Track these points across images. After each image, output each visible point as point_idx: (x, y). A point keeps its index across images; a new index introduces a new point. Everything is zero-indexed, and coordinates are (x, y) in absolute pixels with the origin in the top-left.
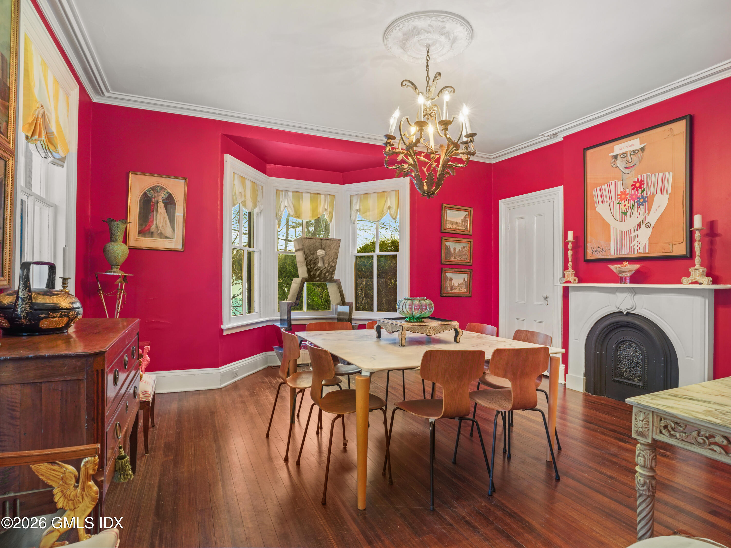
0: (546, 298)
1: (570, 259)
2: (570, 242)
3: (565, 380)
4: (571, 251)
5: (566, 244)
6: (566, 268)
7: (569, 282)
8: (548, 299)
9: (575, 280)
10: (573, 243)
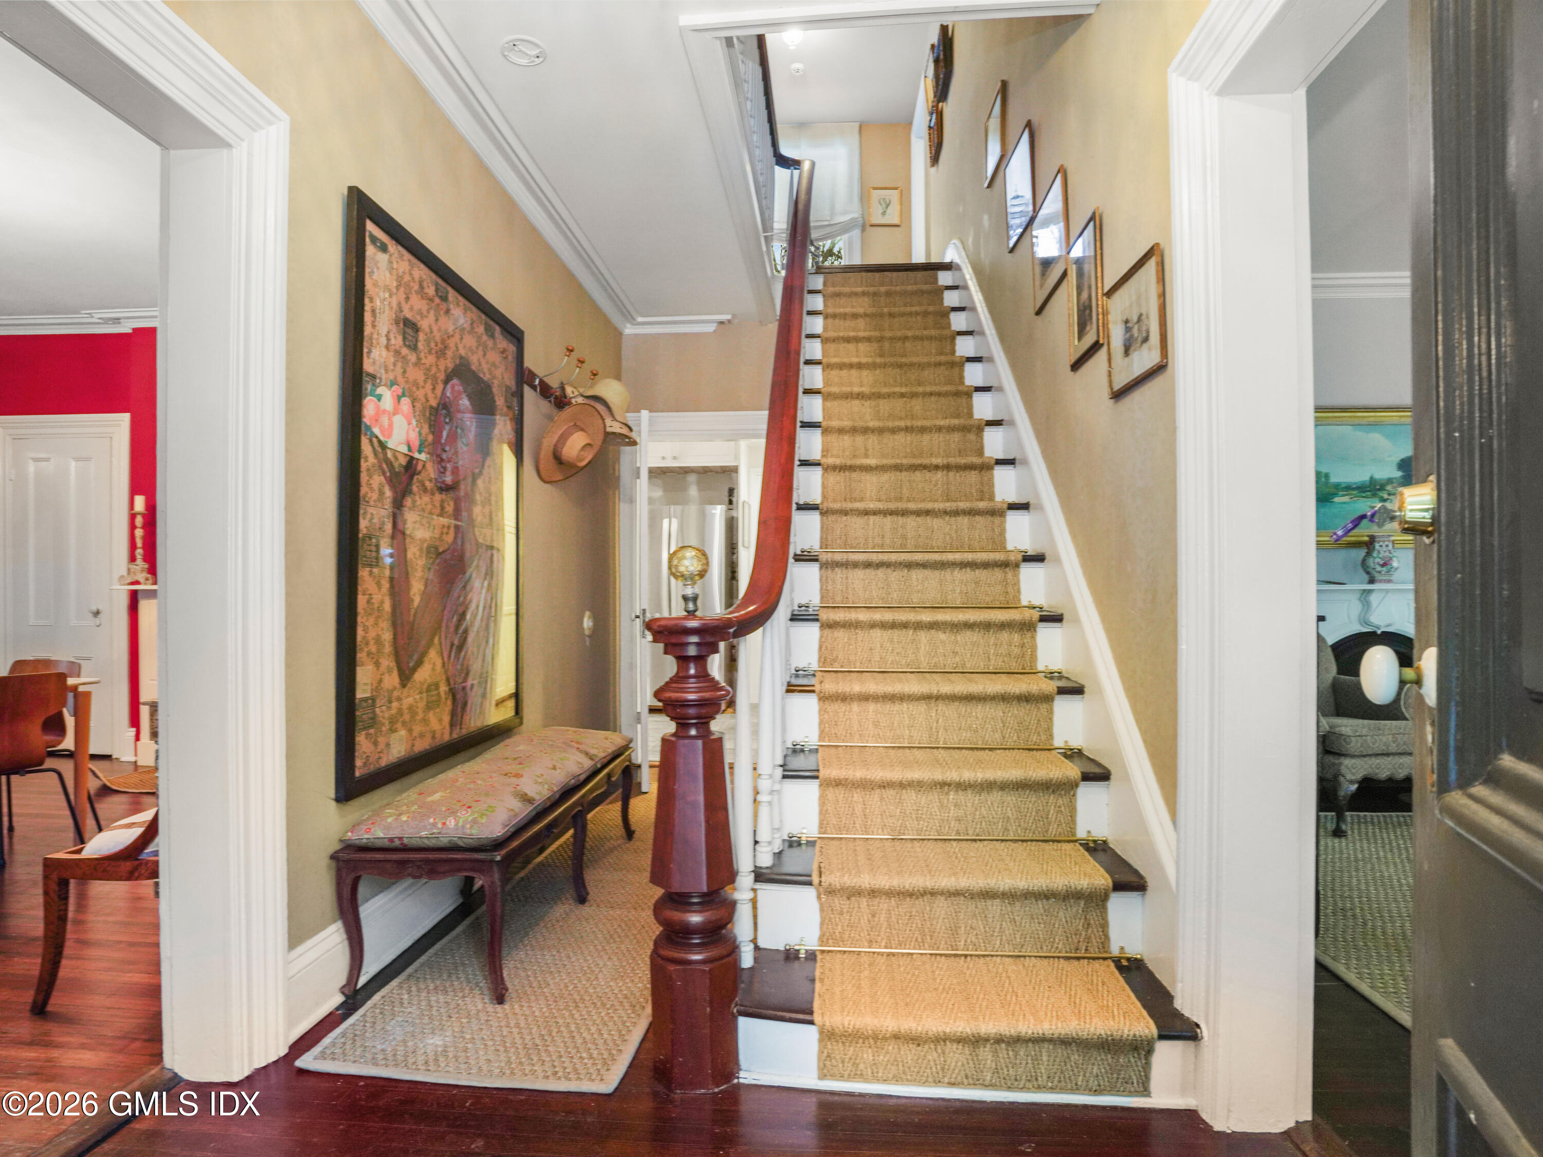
0: (97, 613)
1: (139, 543)
2: (139, 514)
3: (136, 755)
4: (141, 530)
5: (133, 517)
6: (133, 559)
7: (137, 583)
8: (100, 616)
9: (147, 579)
10: (144, 516)
